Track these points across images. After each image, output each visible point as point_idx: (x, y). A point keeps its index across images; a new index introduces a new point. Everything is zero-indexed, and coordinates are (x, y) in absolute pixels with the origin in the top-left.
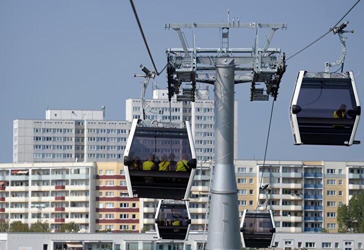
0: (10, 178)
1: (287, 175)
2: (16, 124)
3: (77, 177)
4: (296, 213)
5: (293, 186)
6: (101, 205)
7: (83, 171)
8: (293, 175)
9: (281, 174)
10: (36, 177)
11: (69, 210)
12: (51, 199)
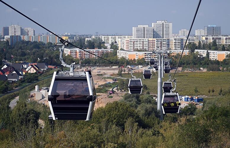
0: (135, 41)
1: (178, 40)
2: (133, 28)
3: (145, 41)
4: (180, 46)
5: (179, 42)
6: (149, 45)
7: (147, 40)
8: (179, 40)
9: (177, 40)
10: (139, 41)
11: (144, 46)
12: (142, 44)
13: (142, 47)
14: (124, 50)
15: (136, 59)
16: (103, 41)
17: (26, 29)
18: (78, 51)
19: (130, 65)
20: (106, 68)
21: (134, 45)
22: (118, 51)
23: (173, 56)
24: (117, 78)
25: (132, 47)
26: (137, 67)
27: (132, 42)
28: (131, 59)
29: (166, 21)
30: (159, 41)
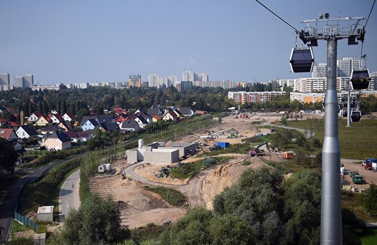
0: (314, 81)
10: (319, 80)
12: (322, 84)
13: (322, 89)
14: (299, 92)
15: (314, 102)
16: (280, 85)
17: (199, 75)
18: (242, 94)
19: (304, 110)
20: (272, 113)
21: (312, 86)
22: (291, 93)
23: (364, 98)
24: (279, 126)
25: (310, 89)
26: (313, 112)
27: (310, 83)
28: (307, 103)
29: (355, 58)
30: (345, 80)
